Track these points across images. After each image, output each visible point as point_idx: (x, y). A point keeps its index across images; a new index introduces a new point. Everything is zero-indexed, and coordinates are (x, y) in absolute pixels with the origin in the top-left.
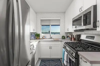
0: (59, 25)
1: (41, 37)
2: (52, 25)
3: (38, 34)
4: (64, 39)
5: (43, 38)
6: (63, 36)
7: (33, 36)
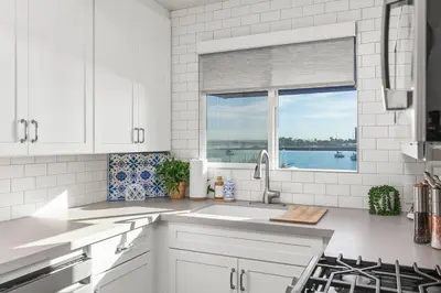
0: (351, 88)
1: (197, 189)
2: (282, 92)
3: (178, 164)
4: (383, 213)
5: (209, 199)
6: (375, 193)
7: (146, 175)
